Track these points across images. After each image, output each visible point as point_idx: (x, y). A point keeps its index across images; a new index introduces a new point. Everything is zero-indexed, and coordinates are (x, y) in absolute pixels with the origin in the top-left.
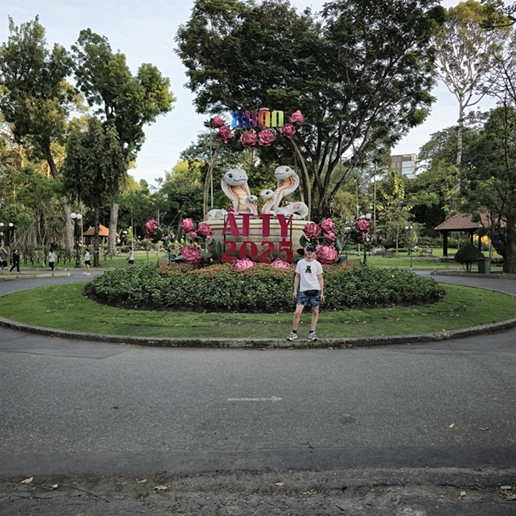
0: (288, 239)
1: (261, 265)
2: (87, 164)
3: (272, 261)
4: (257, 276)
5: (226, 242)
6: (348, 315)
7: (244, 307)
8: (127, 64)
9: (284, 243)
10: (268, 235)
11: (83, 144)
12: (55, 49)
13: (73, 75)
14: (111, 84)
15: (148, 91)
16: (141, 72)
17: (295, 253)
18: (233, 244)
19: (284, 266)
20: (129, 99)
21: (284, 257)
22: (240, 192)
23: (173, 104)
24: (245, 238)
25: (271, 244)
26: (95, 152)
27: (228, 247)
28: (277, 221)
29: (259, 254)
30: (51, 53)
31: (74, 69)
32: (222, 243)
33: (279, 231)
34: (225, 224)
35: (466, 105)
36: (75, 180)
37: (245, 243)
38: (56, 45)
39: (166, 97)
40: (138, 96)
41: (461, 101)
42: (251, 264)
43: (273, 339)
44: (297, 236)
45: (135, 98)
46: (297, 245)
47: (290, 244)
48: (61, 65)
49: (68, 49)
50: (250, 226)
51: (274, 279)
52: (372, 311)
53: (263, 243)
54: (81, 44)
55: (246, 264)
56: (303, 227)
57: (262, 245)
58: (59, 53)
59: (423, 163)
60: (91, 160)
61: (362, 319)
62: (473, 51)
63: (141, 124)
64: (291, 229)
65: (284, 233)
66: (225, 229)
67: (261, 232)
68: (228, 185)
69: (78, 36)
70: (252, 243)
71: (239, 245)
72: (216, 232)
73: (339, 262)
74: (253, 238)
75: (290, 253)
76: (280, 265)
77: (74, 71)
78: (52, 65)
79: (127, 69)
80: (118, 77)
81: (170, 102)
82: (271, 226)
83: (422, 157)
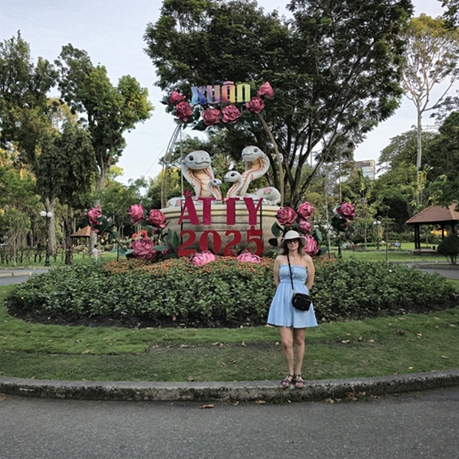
0: (257, 227)
1: (224, 259)
2: (58, 163)
3: (239, 253)
4: (219, 272)
5: (183, 232)
6: (344, 329)
7: (194, 318)
8: (108, 76)
9: (252, 232)
10: (234, 223)
11: (55, 143)
12: (40, 63)
13: (57, 86)
14: (92, 94)
15: (127, 100)
16: (122, 82)
17: (267, 244)
18: (192, 234)
19: (253, 260)
20: (109, 107)
21: (254, 249)
22: (202, 176)
23: (151, 112)
24: (206, 227)
25: (237, 233)
26: (66, 150)
27: (186, 237)
28: (245, 207)
29: (223, 246)
30: (36, 66)
31: (58, 81)
32: (178, 233)
33: (247, 219)
34: (182, 211)
35: (423, 110)
36: (46, 179)
37: (206, 233)
38: (40, 58)
39: (145, 105)
40: (117, 104)
41: (418, 106)
42: (212, 258)
43: (229, 385)
44: (268, 224)
45: (114, 106)
46: (268, 234)
47: (260, 232)
48: (45, 77)
49: (52, 62)
50: (212, 213)
51: (240, 276)
52: (378, 321)
53: (228, 233)
54: (64, 58)
55: (206, 258)
56: (276, 214)
57: (227, 234)
58: (44, 66)
59: (384, 164)
60: (63, 159)
61: (366, 335)
62: (428, 60)
63: (121, 131)
64: (261, 216)
65: (252, 221)
66: (182, 217)
67: (225, 219)
68: (189, 169)
69: (61, 50)
70: (215, 233)
71: (198, 235)
72: (173, 221)
73: (319, 254)
74: (215, 227)
75: (260, 243)
76: (248, 258)
77: (57, 83)
78: (37, 77)
79: (108, 80)
80: (98, 87)
81: (148, 110)
82: (237, 212)
83: (382, 160)
